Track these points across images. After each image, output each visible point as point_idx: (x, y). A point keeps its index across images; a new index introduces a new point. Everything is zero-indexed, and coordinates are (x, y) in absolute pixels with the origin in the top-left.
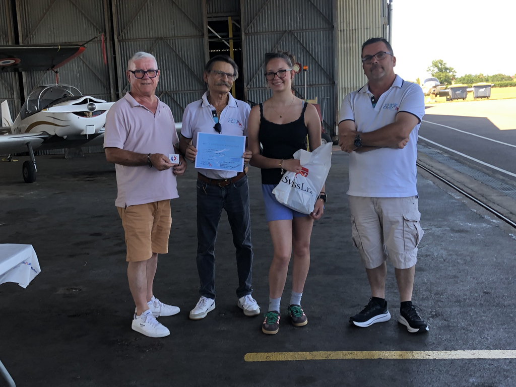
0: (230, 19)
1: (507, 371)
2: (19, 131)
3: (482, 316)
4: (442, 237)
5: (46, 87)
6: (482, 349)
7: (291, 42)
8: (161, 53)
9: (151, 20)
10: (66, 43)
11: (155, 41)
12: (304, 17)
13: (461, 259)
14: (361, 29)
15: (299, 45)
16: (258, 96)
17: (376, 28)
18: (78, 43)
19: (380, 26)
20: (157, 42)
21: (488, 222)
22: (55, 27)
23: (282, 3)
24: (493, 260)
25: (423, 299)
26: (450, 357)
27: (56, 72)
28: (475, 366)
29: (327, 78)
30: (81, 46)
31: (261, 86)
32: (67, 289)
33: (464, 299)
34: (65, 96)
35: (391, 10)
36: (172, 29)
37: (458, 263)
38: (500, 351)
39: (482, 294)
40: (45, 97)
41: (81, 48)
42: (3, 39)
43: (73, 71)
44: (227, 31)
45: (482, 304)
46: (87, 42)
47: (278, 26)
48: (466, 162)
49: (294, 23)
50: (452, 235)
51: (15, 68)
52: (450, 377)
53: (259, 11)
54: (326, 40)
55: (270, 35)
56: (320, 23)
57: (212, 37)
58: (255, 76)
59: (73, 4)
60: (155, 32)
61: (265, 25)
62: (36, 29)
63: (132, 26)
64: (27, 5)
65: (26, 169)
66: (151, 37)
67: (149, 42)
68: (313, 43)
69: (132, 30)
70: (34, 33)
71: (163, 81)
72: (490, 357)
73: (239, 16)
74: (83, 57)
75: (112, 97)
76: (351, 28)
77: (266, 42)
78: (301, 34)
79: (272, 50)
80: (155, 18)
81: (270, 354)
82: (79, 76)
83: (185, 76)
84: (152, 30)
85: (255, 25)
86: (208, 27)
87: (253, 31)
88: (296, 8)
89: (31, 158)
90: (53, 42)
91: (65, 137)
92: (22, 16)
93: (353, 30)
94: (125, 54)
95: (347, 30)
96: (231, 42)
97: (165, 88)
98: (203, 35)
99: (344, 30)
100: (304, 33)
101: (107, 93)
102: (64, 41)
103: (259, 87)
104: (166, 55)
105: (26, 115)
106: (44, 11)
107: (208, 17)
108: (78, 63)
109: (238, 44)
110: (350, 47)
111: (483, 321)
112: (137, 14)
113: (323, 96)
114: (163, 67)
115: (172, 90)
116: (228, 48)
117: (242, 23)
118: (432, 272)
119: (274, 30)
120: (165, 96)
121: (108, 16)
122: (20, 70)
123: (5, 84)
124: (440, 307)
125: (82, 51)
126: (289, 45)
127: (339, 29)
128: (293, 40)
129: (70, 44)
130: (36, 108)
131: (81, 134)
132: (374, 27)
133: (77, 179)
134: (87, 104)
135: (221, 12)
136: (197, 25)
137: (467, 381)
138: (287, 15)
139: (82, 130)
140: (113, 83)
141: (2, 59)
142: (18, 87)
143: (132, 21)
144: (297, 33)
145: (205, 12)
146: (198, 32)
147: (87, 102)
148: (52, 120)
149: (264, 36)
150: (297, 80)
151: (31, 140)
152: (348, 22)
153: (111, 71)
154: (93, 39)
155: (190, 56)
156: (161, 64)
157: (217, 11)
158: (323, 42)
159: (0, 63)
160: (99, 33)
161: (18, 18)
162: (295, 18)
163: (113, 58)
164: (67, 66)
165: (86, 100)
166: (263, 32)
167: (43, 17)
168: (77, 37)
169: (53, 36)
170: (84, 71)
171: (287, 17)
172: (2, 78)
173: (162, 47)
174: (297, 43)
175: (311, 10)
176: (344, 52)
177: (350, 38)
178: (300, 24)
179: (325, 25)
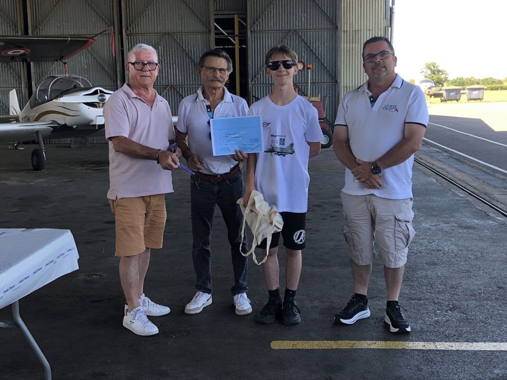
0: (236, 16)
2: (27, 119)
3: (498, 310)
4: (451, 233)
5: (54, 77)
6: (503, 341)
7: (296, 41)
8: (168, 48)
9: (159, 16)
10: (75, 35)
11: (163, 35)
12: (308, 17)
13: (472, 254)
14: (364, 30)
15: (303, 45)
16: (262, 92)
17: (378, 29)
18: (87, 36)
19: (382, 28)
20: (164, 37)
21: (494, 220)
22: (64, 19)
23: (287, 3)
24: (502, 256)
25: (439, 292)
26: (472, 349)
27: (65, 63)
28: (498, 357)
29: (329, 76)
30: (90, 38)
31: (265, 83)
32: (88, 275)
33: (479, 293)
34: (75, 87)
35: (393, 13)
36: (179, 25)
37: (469, 258)
39: (496, 288)
40: (55, 87)
41: (90, 40)
42: (13, 29)
43: (81, 64)
44: (233, 28)
45: (497, 299)
46: (97, 35)
47: (283, 25)
48: (466, 161)
49: (299, 22)
50: (460, 231)
51: (23, 58)
52: (475, 368)
53: (265, 10)
54: (330, 40)
55: (275, 34)
56: (324, 23)
57: (218, 33)
58: (259, 73)
60: (163, 27)
61: (271, 23)
62: (46, 21)
63: (141, 20)
65: (35, 157)
66: (159, 32)
67: (156, 36)
68: (317, 42)
69: (141, 24)
70: (43, 25)
71: (169, 74)
73: (246, 14)
74: (91, 49)
76: (354, 29)
78: (306, 33)
80: (163, 14)
81: (296, 342)
82: (87, 68)
83: (191, 71)
84: (160, 25)
85: (261, 24)
86: (215, 24)
87: (259, 30)
88: (301, 8)
89: (40, 146)
90: (62, 34)
91: (75, 127)
92: (32, 8)
93: (355, 31)
95: (350, 31)
96: (237, 38)
97: (171, 82)
98: (210, 31)
99: (347, 31)
100: (309, 33)
101: (114, 85)
102: (72, 34)
103: (263, 84)
104: (173, 50)
106: (54, 4)
107: (215, 15)
108: (86, 55)
109: (243, 41)
110: (353, 47)
112: (145, 10)
113: (325, 94)
114: (170, 62)
115: (178, 84)
116: (234, 45)
117: (248, 21)
118: (445, 267)
119: (279, 29)
120: (171, 90)
121: (117, 10)
122: (28, 60)
123: (13, 74)
125: (92, 43)
126: (293, 44)
127: (343, 30)
128: (297, 39)
129: (79, 36)
130: (46, 97)
131: (92, 124)
132: (376, 28)
133: (85, 168)
134: (97, 96)
135: (227, 10)
136: (204, 22)
137: (492, 372)
138: (292, 15)
139: (92, 121)
140: (120, 75)
141: (11, 49)
142: (26, 76)
143: (140, 17)
144: (302, 32)
145: (212, 9)
146: (204, 28)
147: (98, 94)
148: (61, 110)
149: (270, 34)
150: (300, 78)
151: (41, 129)
152: (351, 24)
153: (118, 64)
154: (102, 32)
155: (197, 52)
156: (167, 58)
157: (223, 9)
158: (327, 41)
159: (10, 53)
160: (108, 27)
161: (29, 11)
162: (300, 18)
163: (120, 51)
164: (75, 57)
165: (97, 91)
166: (268, 30)
167: (53, 9)
168: (86, 29)
169: (62, 28)
170: (92, 63)
171: (292, 17)
172: (10, 67)
173: (169, 42)
174: (302, 42)
175: (316, 10)
176: (347, 51)
177: (353, 39)
178: (304, 24)
179: (329, 26)
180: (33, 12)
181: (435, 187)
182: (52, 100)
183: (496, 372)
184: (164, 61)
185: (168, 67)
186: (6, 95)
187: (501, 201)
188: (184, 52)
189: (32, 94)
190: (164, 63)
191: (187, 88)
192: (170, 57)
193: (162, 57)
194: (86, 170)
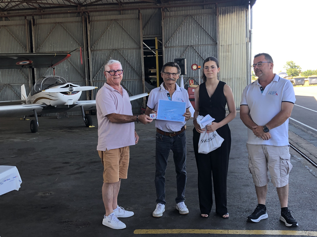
2: (30, 102)
9: (110, 40)
10: (60, 51)
11: (112, 51)
12: (199, 37)
14: (234, 44)
17: (242, 44)
18: (66, 52)
19: (245, 43)
20: (113, 51)
22: (54, 43)
23: (186, 29)
27: (54, 69)
30: (68, 54)
34: (57, 83)
35: (251, 34)
36: (122, 44)
40: (45, 83)
41: (68, 55)
43: (64, 68)
44: (155, 46)
46: (72, 51)
47: (184, 43)
49: (194, 41)
53: (173, 34)
54: (213, 51)
55: (179, 48)
56: (209, 41)
57: (145, 49)
59: (65, 29)
60: (112, 46)
61: (177, 42)
62: (43, 44)
63: (99, 42)
64: (39, 30)
65: (32, 125)
66: (110, 48)
67: (108, 51)
68: (205, 52)
69: (99, 44)
70: (42, 46)
73: (162, 37)
74: (70, 60)
75: (86, 83)
76: (227, 44)
77: (177, 52)
78: (198, 47)
79: (180, 57)
80: (112, 38)
82: (67, 71)
83: (129, 71)
85: (171, 42)
86: (143, 43)
87: (169, 46)
88: (195, 33)
89: (35, 118)
90: (53, 51)
91: (56, 106)
93: (228, 45)
94: (95, 59)
95: (225, 45)
96: (157, 51)
98: (140, 48)
99: (223, 45)
100: (200, 47)
101: (84, 81)
105: (34, 93)
107: (143, 38)
108: (67, 63)
109: (161, 53)
110: (227, 55)
112: (102, 36)
116: (155, 55)
117: (163, 41)
119: (182, 45)
121: (85, 36)
122: (33, 67)
123: (24, 75)
126: (190, 54)
127: (221, 45)
128: (193, 51)
129: (63, 52)
130: (40, 89)
132: (241, 43)
135: (151, 35)
136: (137, 42)
138: (189, 37)
140: (87, 75)
141: (22, 61)
142: (32, 76)
143: (99, 40)
144: (195, 47)
145: (141, 35)
146: (137, 46)
149: (176, 48)
150: (195, 74)
151: (36, 108)
152: (226, 41)
153: (86, 68)
154: (75, 50)
155: (133, 59)
157: (148, 34)
158: (211, 52)
159: (21, 63)
160: (80, 46)
161: (33, 38)
162: (194, 38)
163: (87, 60)
164: (61, 65)
166: (175, 46)
167: (47, 37)
168: (67, 48)
169: (53, 48)
170: (70, 69)
172: (22, 71)
173: (116, 54)
174: (195, 53)
175: (204, 34)
176: (224, 57)
177: (227, 50)
178: (197, 42)
179: (212, 42)
180: (36, 39)
188: (125, 61)
191: (127, 81)
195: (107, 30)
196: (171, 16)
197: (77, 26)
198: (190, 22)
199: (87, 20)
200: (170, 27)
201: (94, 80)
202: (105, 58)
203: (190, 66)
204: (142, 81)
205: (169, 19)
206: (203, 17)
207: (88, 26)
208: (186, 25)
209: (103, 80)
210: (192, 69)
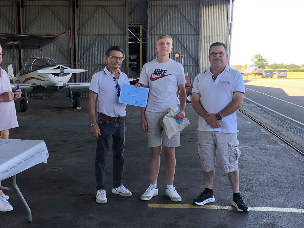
0: (141, 26)
1: (282, 217)
2: (18, 82)
3: (272, 192)
4: (254, 152)
5: (35, 58)
6: (271, 207)
7: (175, 41)
8: (101, 43)
9: (97, 25)
12: (183, 27)
13: (263, 163)
14: (214, 36)
17: (223, 35)
19: (225, 35)
20: (99, 36)
21: (279, 145)
22: (41, 25)
23: (171, 19)
24: (280, 164)
26: (254, 210)
27: (41, 50)
28: (266, 214)
29: (194, 62)
30: (56, 36)
32: (51, 168)
33: (263, 183)
34: (47, 64)
35: (232, 26)
36: (108, 30)
37: (262, 165)
38: (280, 208)
39: (273, 181)
40: (35, 64)
41: (57, 37)
42: (11, 30)
43: (51, 51)
44: (139, 33)
45: (273, 186)
46: (61, 34)
47: (168, 32)
49: (177, 30)
50: (259, 151)
51: (17, 47)
53: (158, 23)
54: (195, 41)
56: (192, 31)
59: (53, 13)
60: (99, 31)
61: (161, 30)
62: (31, 26)
63: (86, 27)
64: (27, 12)
65: (22, 104)
66: (96, 33)
67: (95, 36)
68: (187, 42)
69: (86, 29)
70: (29, 27)
71: (102, 58)
72: (274, 211)
73: (147, 25)
74: (57, 42)
75: (72, 66)
76: (209, 35)
78: (181, 36)
80: (99, 23)
81: (161, 204)
82: (54, 53)
84: (97, 30)
85: (155, 31)
86: (129, 30)
87: (154, 34)
88: (179, 22)
89: (25, 98)
90: (40, 33)
92: (23, 18)
93: (210, 36)
94: (81, 42)
95: (206, 36)
96: (141, 39)
97: (102, 63)
98: (125, 34)
99: (205, 36)
100: (183, 36)
101: (69, 64)
102: (46, 33)
104: (104, 44)
105: (23, 73)
106: (36, 16)
107: (129, 25)
108: (53, 45)
109: (145, 40)
110: (208, 45)
111: (273, 194)
112: (89, 21)
113: (191, 72)
114: (102, 51)
116: (139, 42)
117: (148, 29)
118: (247, 169)
120: (102, 67)
121: (72, 20)
122: (20, 48)
123: (11, 55)
124: (250, 186)
125: (58, 39)
127: (202, 35)
128: (176, 40)
129: (50, 35)
130: (30, 70)
131: (55, 86)
132: (222, 35)
133: (50, 111)
134: (59, 70)
135: (136, 22)
136: (123, 28)
137: (262, 221)
138: (173, 26)
139: (56, 84)
140: (73, 58)
141: (10, 41)
143: (86, 24)
144: (179, 36)
145: (127, 22)
146: (123, 32)
147: (60, 68)
148: (39, 77)
151: (26, 88)
152: (207, 32)
153: (72, 51)
154: (64, 33)
156: (101, 49)
157: (134, 22)
158: (193, 42)
159: (10, 43)
160: (67, 30)
161: (21, 19)
162: (178, 28)
163: (74, 44)
164: (47, 47)
165: (59, 67)
167: (36, 18)
168: (54, 31)
169: (40, 30)
170: (57, 51)
171: (173, 27)
172: (9, 52)
173: (102, 39)
174: (178, 42)
175: (187, 24)
176: (205, 48)
177: (208, 41)
178: (180, 31)
179: (195, 33)
181: (250, 127)
182: (33, 71)
183: (264, 221)
184: (99, 50)
185: (101, 54)
186: (6, 68)
187: (286, 135)
189: (21, 68)
190: (99, 51)
192: (102, 48)
193: (97, 48)
194: (51, 112)
195: (94, 15)
196: (156, 5)
197: (65, 10)
198: (175, 12)
199: (75, 5)
200: (156, 16)
201: (79, 63)
202: (91, 42)
203: (173, 54)
204: (126, 66)
205: (155, 8)
206: (187, 8)
207: (76, 10)
208: (171, 14)
209: (88, 63)
210: (175, 57)
